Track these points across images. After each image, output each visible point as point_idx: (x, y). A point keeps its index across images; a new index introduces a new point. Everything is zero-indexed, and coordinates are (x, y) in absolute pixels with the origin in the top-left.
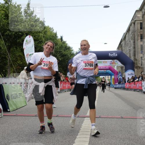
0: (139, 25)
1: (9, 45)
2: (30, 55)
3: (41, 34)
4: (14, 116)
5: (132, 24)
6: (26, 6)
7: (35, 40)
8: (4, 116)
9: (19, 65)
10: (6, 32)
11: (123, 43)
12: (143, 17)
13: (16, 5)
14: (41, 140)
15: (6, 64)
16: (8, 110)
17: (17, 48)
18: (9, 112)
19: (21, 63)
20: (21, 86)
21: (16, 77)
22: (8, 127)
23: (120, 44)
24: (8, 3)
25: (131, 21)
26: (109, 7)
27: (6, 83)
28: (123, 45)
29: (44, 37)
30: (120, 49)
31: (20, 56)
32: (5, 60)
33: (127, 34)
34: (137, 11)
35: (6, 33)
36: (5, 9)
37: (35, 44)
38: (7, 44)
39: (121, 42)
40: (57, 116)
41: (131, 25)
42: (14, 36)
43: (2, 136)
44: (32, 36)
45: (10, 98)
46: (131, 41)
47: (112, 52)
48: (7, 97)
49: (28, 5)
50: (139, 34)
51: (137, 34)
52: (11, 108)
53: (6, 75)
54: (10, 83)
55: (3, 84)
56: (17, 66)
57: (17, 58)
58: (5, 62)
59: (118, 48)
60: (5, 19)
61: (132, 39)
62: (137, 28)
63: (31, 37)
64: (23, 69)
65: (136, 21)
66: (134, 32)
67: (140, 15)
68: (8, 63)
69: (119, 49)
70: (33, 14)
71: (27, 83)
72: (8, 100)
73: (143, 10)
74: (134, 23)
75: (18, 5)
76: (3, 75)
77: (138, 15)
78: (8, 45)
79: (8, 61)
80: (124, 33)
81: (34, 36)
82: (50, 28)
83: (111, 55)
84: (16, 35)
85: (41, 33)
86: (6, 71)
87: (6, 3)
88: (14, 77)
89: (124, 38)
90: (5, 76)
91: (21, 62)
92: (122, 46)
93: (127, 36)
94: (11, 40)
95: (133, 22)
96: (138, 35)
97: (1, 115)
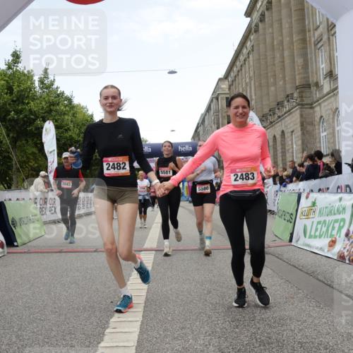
0: (225, 101)
1: (15, 136)
2: (51, 152)
3: (66, 117)
4: (25, 252)
5: (214, 100)
6: (42, 73)
7: (57, 127)
8: (8, 253)
9: (33, 169)
10: (9, 115)
11: (201, 129)
12: (229, 89)
13: (26, 72)
14: (69, 291)
15: (10, 168)
16: (15, 244)
17: (28, 142)
18: (17, 246)
19: (36, 165)
20: (36, 203)
21: (27, 189)
22: (15, 271)
23: (196, 131)
24: (11, 69)
25: (213, 94)
26: (175, 72)
27: (10, 200)
28: (201, 133)
29: (72, 121)
30: (197, 139)
31: (33, 154)
32: (8, 160)
33: (206, 115)
34: (220, 80)
35: (10, 117)
36: (7, 79)
37: (56, 134)
38: (11, 135)
39: (197, 128)
40: (95, 251)
41: (211, 101)
42: (22, 122)
43: (5, 287)
44: (53, 120)
45: (18, 224)
46: (213, 126)
47: (183, 144)
48: (12, 222)
49: (46, 71)
50: (224, 114)
51: (222, 114)
52: (19, 240)
53: (11, 185)
54: (18, 199)
55: (5, 202)
56: (29, 171)
57: (28, 158)
58: (9, 164)
59: (193, 137)
60: (7, 94)
61: (214, 123)
62: (222, 106)
63: (51, 123)
64: (37, 175)
65: (219, 94)
66: (217, 111)
67: (225, 86)
68: (14, 167)
69: (194, 140)
70: (53, 85)
71: (46, 198)
72: (14, 227)
73: (230, 79)
74: (217, 99)
75: (28, 71)
76: (6, 185)
77: (223, 86)
78: (13, 137)
79: (14, 163)
80: (202, 115)
81: (55, 121)
82: (82, 108)
83: (183, 149)
84: (25, 119)
85: (68, 115)
86: (11, 179)
87: (9, 68)
88: (25, 189)
89: (202, 122)
90: (9, 188)
91: (36, 163)
92: (199, 135)
93: (206, 117)
94: (17, 128)
95: (215, 97)
96: (223, 118)
97: (4, 252)
